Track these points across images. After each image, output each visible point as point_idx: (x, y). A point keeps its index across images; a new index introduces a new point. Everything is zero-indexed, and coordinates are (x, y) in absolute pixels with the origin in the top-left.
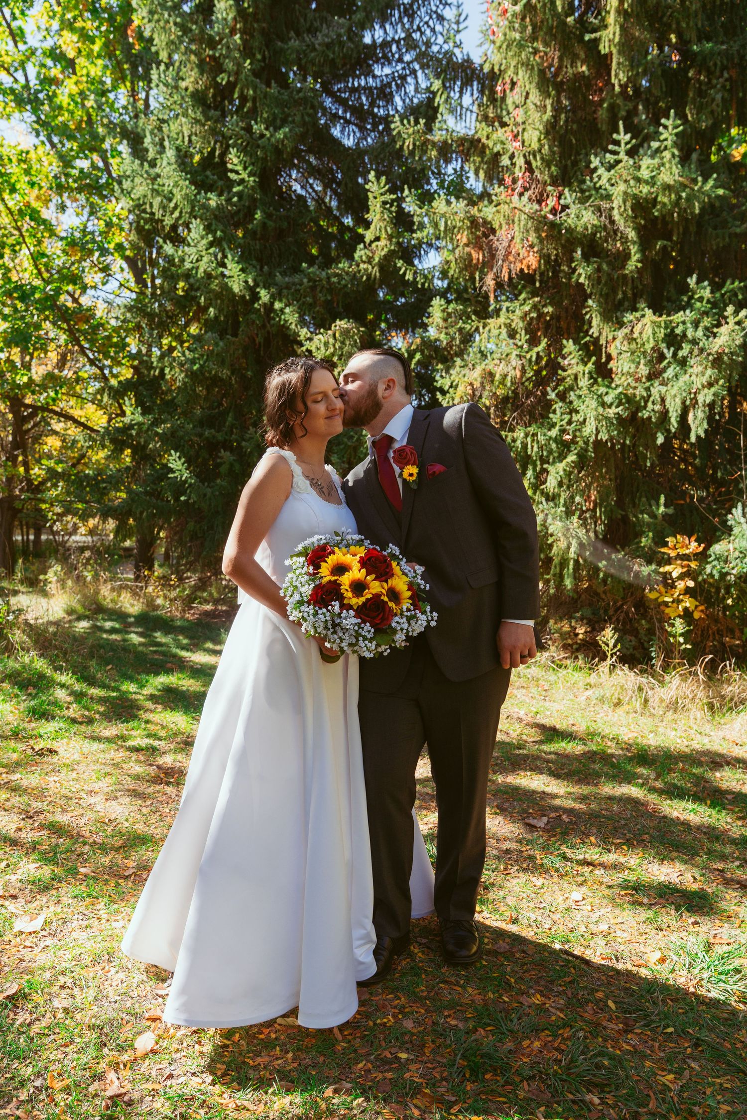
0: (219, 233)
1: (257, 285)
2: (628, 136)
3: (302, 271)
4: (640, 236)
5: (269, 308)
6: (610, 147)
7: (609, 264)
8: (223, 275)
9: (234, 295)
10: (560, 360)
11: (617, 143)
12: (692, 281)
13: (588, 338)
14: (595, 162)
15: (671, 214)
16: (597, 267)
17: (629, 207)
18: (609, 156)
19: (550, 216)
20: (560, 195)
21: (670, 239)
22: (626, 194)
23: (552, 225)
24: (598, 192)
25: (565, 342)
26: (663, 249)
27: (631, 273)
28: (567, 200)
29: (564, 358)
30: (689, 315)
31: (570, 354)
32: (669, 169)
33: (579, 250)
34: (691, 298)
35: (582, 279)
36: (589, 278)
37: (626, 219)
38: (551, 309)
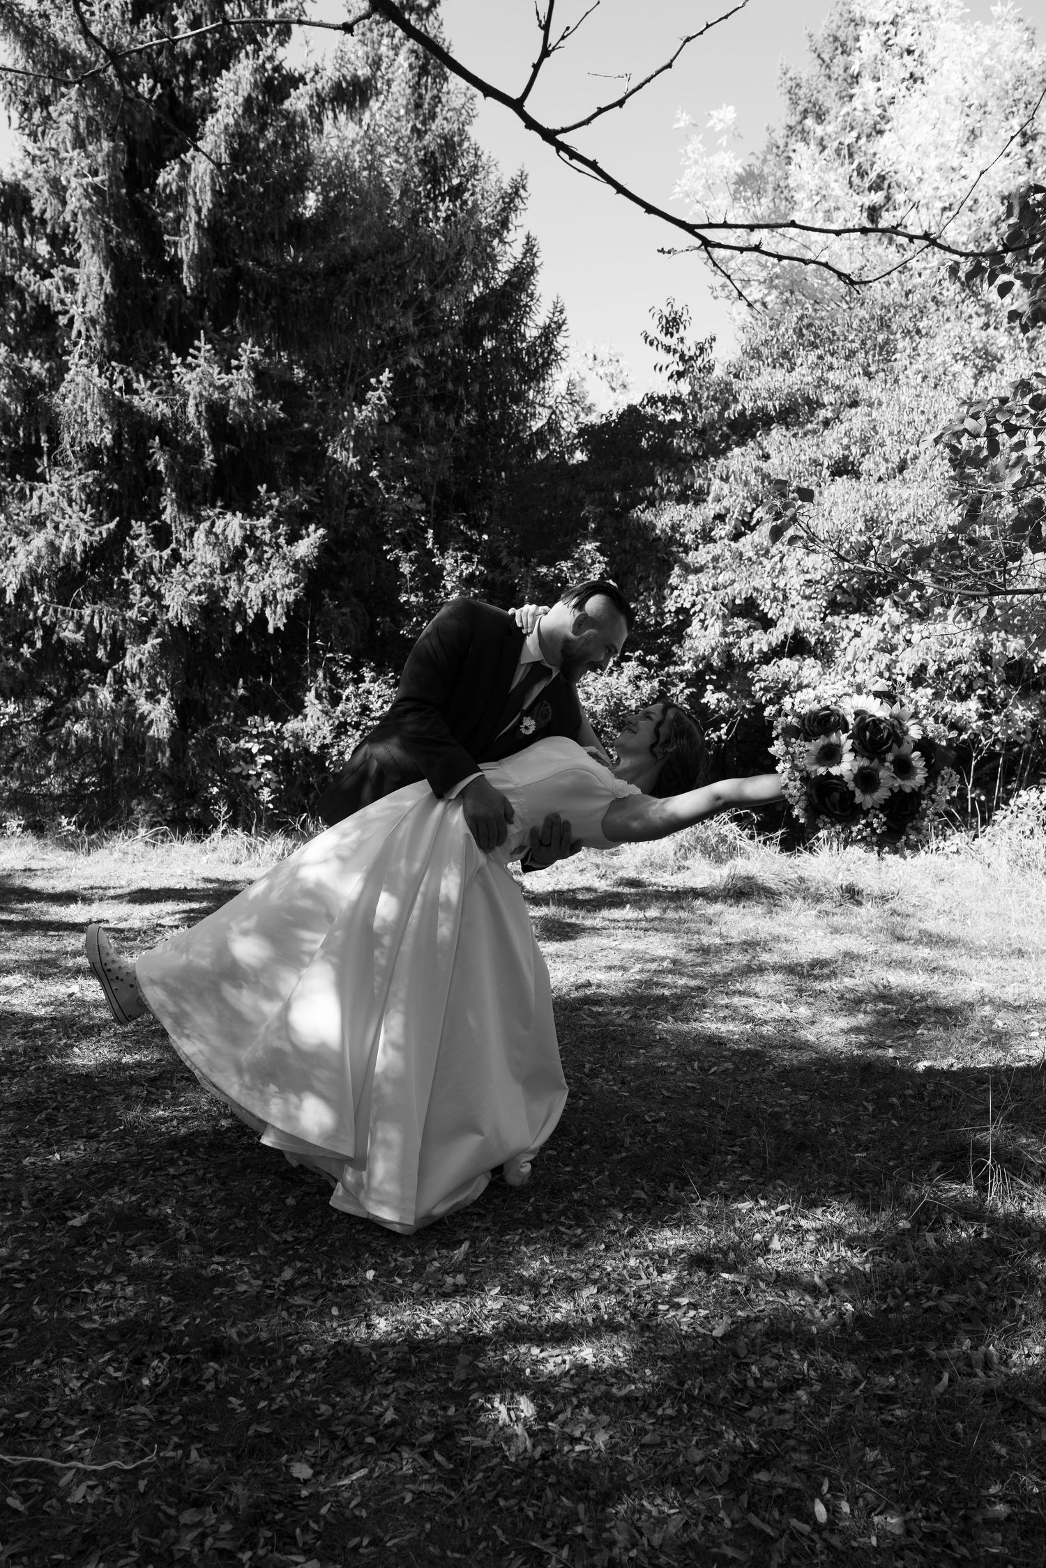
4: (210, 436)
6: (192, 351)
7: (183, 455)
11: (199, 349)
12: (262, 489)
13: (156, 522)
14: (175, 360)
15: (241, 424)
16: (173, 457)
17: (202, 408)
18: (189, 359)
19: (117, 393)
20: (121, 372)
21: (238, 445)
22: (201, 395)
23: (120, 403)
24: (172, 385)
25: (133, 522)
26: (231, 453)
27: (207, 471)
28: (141, 384)
29: (133, 538)
30: (266, 521)
31: (140, 535)
32: (241, 385)
33: (157, 438)
34: (260, 503)
35: (161, 467)
36: (166, 467)
37: (198, 418)
38: (116, 487)
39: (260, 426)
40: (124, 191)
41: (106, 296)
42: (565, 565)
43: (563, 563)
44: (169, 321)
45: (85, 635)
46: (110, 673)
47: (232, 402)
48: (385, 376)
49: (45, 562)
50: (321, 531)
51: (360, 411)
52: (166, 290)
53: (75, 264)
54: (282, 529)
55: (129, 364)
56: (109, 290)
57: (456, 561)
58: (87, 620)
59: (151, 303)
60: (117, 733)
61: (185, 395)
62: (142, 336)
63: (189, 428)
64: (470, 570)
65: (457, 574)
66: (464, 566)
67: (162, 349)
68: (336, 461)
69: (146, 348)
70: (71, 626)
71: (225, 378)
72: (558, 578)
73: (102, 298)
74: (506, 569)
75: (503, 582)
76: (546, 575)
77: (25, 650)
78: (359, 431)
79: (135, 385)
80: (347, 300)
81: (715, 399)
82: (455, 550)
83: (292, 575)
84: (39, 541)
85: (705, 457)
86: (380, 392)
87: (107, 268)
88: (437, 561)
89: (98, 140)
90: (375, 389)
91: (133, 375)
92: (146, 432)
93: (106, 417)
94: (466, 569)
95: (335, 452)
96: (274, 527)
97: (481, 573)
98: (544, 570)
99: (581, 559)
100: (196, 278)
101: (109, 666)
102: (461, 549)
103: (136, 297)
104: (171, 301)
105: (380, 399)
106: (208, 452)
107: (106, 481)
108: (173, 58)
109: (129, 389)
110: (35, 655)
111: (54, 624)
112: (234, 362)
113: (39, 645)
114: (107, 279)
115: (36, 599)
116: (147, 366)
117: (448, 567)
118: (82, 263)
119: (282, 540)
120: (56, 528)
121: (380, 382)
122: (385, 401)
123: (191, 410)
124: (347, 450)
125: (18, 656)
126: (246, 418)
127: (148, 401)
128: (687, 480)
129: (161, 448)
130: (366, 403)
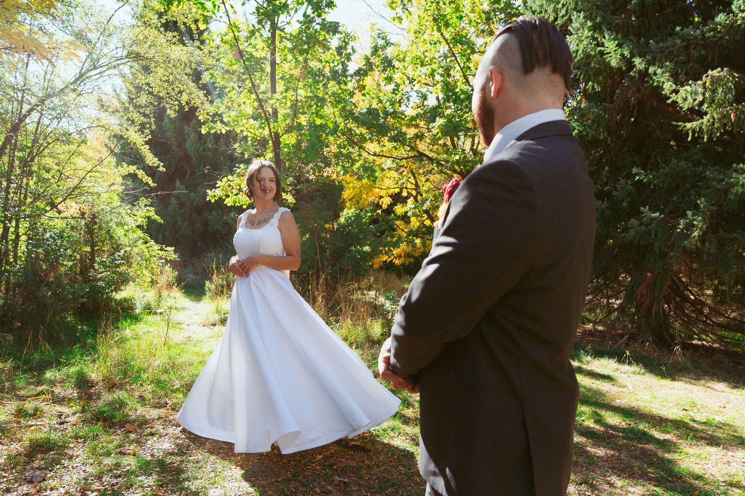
0: (598, 20)
1: (633, 56)
3: (677, 34)
5: (644, 74)
8: (602, 53)
9: (612, 68)
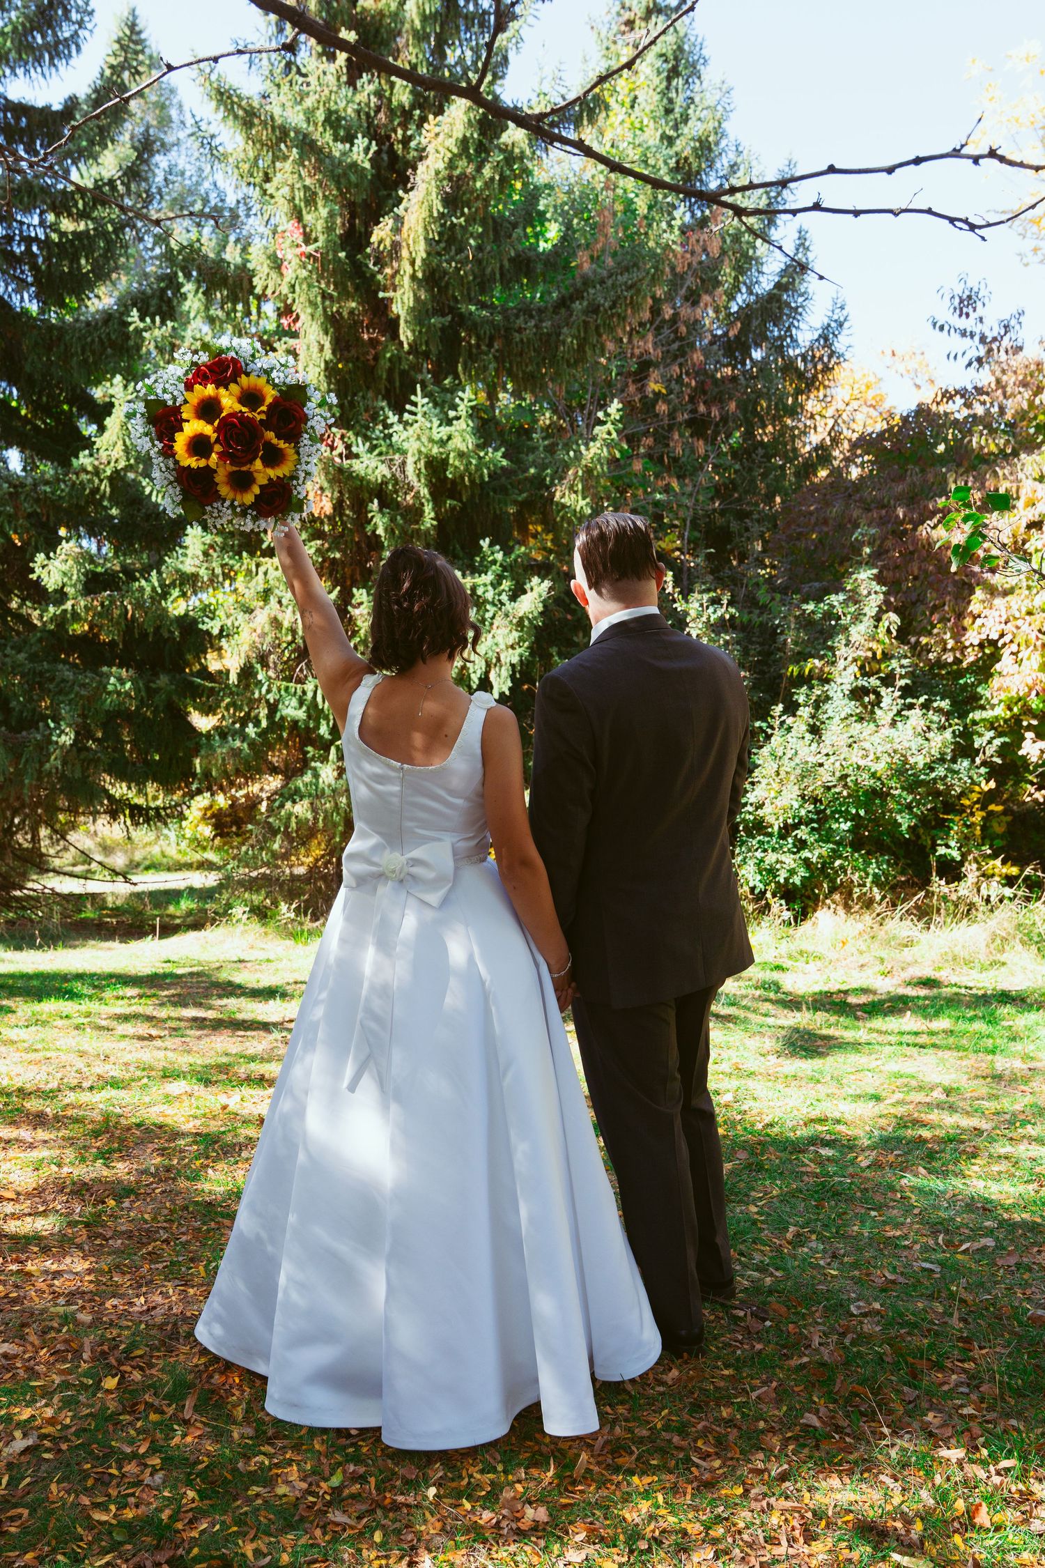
2: (426, 400)
4: (431, 493)
6: (408, 407)
7: (403, 517)
10: (349, 608)
11: (415, 404)
12: (485, 543)
14: (392, 418)
15: (462, 477)
16: (392, 520)
17: (422, 465)
18: (406, 416)
19: (337, 460)
20: (342, 437)
21: (460, 500)
22: (420, 452)
23: (340, 470)
24: (391, 445)
25: (355, 590)
26: (453, 508)
27: (428, 530)
28: (360, 447)
29: (354, 607)
30: (488, 578)
31: (362, 603)
32: (462, 436)
33: (376, 501)
34: (483, 559)
35: (380, 531)
36: (386, 530)
37: (418, 476)
38: (338, 555)
39: (482, 476)
40: (342, 255)
41: (326, 362)
42: (836, 599)
43: (833, 597)
44: (390, 379)
45: (308, 711)
46: (333, 750)
47: (452, 455)
48: (615, 407)
49: (269, 639)
50: (547, 584)
51: (588, 449)
52: (385, 349)
53: (295, 335)
54: (506, 585)
55: (349, 428)
56: (328, 354)
57: (702, 605)
58: (310, 695)
59: (372, 363)
60: (338, 814)
61: (404, 453)
62: (364, 397)
63: (411, 488)
64: (719, 613)
65: (704, 619)
66: (711, 609)
67: (382, 409)
68: (564, 506)
69: (366, 410)
70: (294, 702)
71: (445, 431)
72: (829, 615)
73: (323, 365)
74: (764, 608)
75: (761, 624)
76: (813, 612)
77: (251, 730)
78: (589, 471)
79: (354, 449)
80: (574, 331)
81: (1025, 384)
82: (701, 592)
83: (516, 635)
84: (262, 618)
85: (1015, 454)
86: (609, 426)
87: (326, 333)
88: (679, 606)
89: (316, 209)
90: (603, 423)
91: (353, 438)
92: (367, 495)
93: (326, 485)
94: (714, 614)
95: (563, 496)
96: (495, 584)
97: (732, 617)
98: (810, 607)
99: (854, 591)
100: (413, 331)
101: (332, 742)
102: (708, 590)
103: (358, 359)
104: (390, 359)
105: (609, 433)
106: (428, 510)
107: (328, 550)
108: (391, 112)
109: (351, 455)
110: (261, 734)
111: (277, 702)
112: (452, 414)
113: (264, 724)
114: (328, 346)
115: (260, 677)
116: (368, 428)
117: (693, 613)
118: (302, 334)
119: (504, 598)
120: (280, 602)
121: (607, 415)
122: (614, 435)
123: (410, 469)
124: (576, 492)
125: (244, 737)
126: (467, 469)
127: (369, 466)
128: (991, 484)
129: (381, 511)
130: (594, 439)
